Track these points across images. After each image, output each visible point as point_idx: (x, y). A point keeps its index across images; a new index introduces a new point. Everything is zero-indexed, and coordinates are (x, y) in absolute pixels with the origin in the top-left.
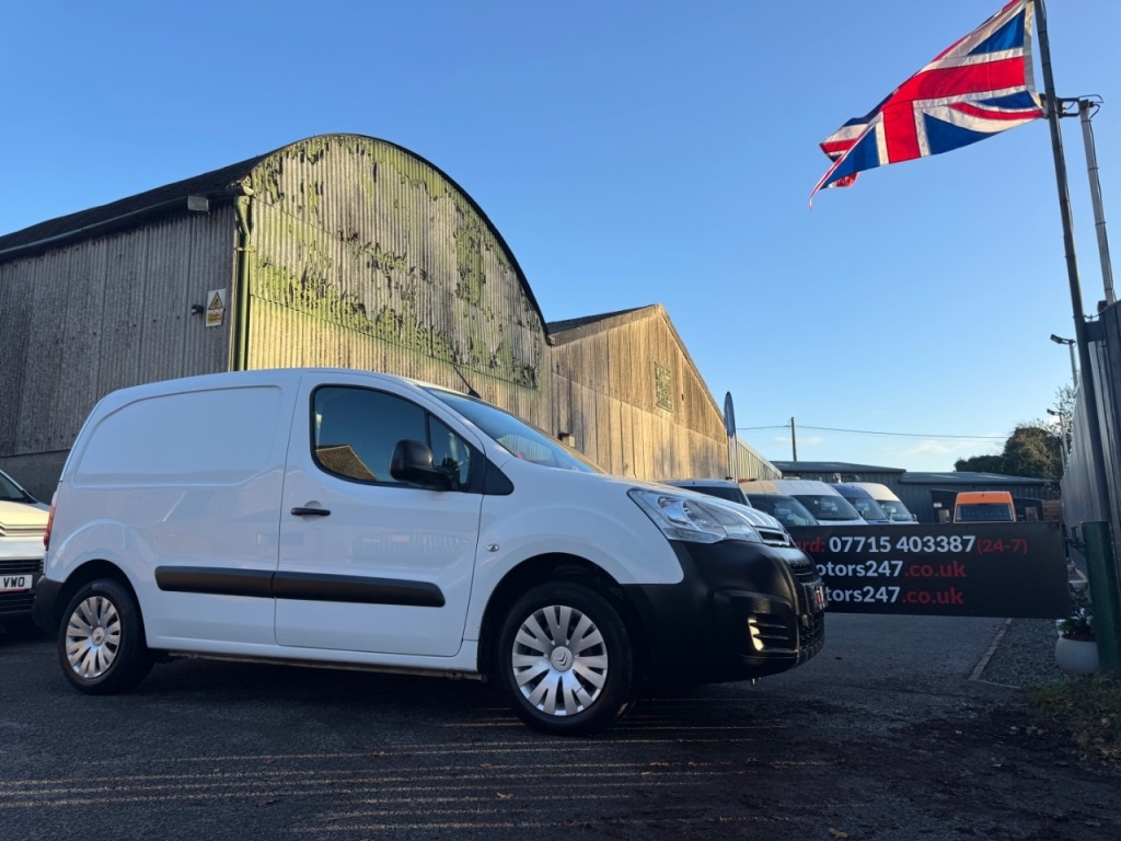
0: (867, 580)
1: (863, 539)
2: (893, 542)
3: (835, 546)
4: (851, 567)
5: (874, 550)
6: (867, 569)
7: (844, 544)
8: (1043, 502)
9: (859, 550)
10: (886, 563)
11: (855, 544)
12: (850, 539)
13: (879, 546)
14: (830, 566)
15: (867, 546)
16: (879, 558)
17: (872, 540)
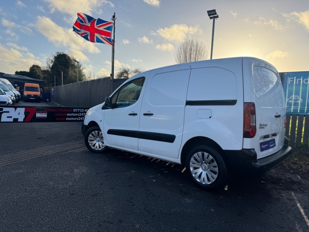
0: (79, 116)
1: (79, 110)
2: (84, 110)
3: (74, 110)
4: (77, 114)
5: (81, 111)
6: (79, 114)
7: (76, 110)
8: (44, 87)
9: (78, 111)
10: (83, 114)
11: (78, 110)
12: (77, 110)
13: (82, 111)
14: (73, 114)
15: (80, 111)
16: (82, 113)
17: (81, 110)
